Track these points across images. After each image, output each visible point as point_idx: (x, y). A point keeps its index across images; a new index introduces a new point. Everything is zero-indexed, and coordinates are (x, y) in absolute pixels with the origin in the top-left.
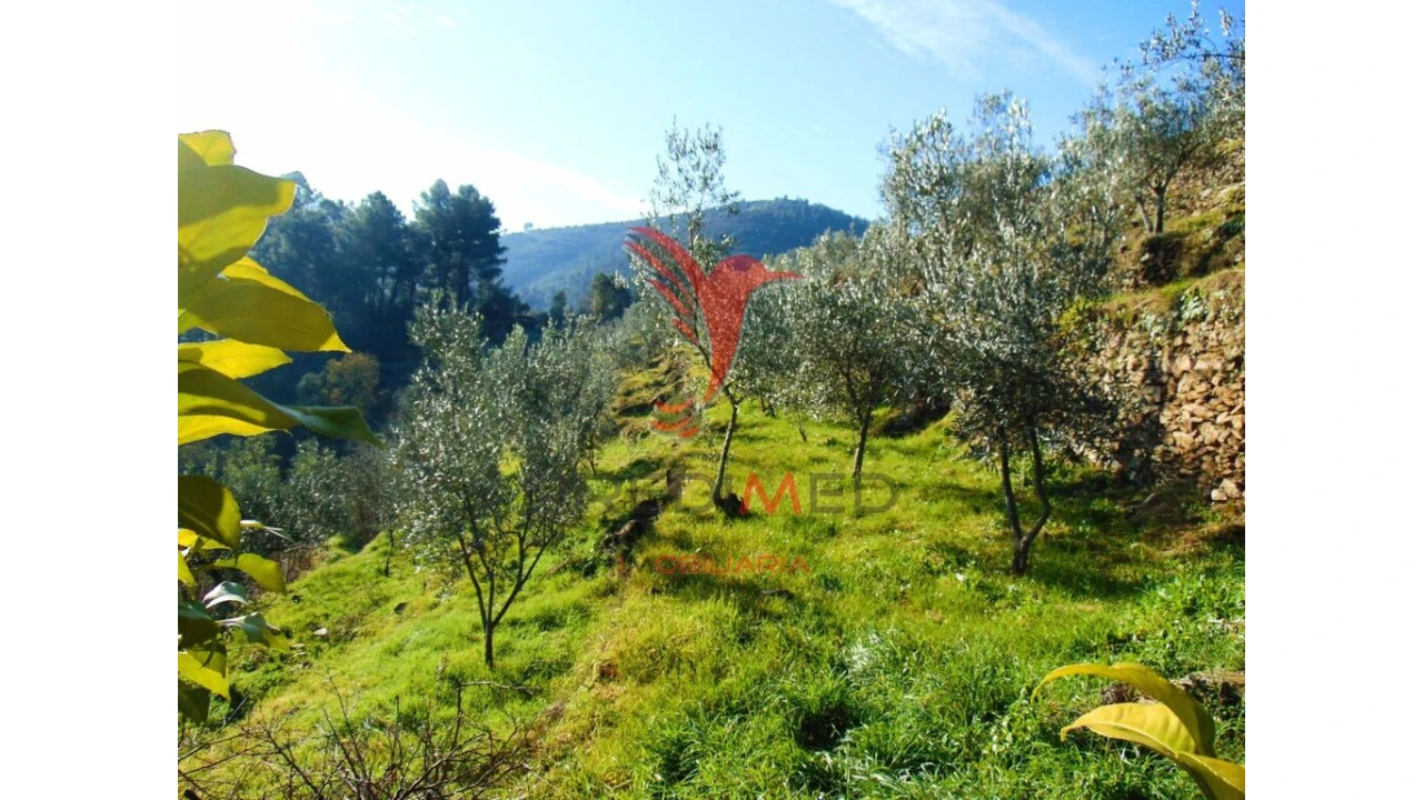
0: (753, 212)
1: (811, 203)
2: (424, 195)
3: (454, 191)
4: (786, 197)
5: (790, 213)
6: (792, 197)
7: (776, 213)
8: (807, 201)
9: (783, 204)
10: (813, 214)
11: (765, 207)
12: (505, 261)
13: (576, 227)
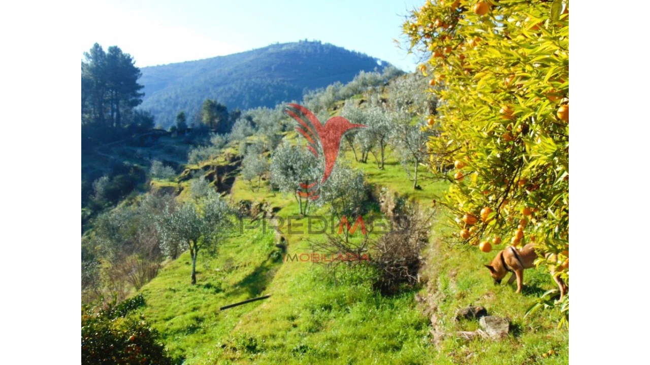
0: (285, 50)
1: (323, 43)
2: (87, 55)
3: (106, 50)
4: (306, 40)
5: (310, 50)
6: (310, 40)
7: (301, 51)
8: (320, 42)
9: (305, 44)
10: (325, 51)
11: (293, 46)
12: (144, 94)
13: (164, 65)
